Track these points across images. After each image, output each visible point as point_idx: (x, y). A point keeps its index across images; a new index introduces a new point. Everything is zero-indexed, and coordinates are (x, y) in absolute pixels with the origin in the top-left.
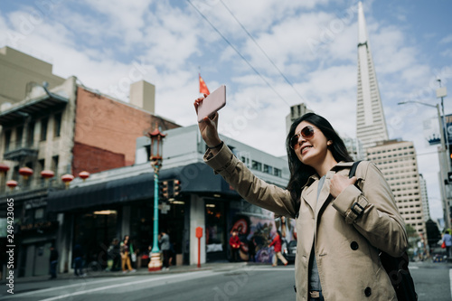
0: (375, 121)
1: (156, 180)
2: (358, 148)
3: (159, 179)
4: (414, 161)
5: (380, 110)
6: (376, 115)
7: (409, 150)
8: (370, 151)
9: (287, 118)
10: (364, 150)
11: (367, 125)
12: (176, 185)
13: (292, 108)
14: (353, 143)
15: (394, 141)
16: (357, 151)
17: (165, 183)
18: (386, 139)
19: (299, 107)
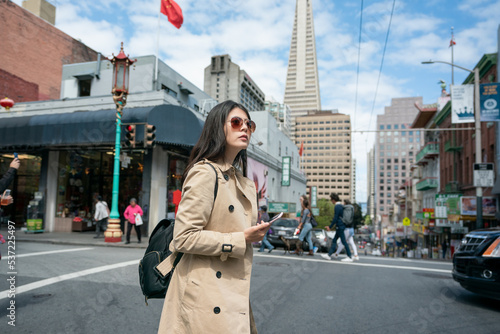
0: (306, 87)
1: (119, 121)
2: (285, 115)
3: (122, 121)
4: (348, 137)
5: (315, 75)
6: (310, 80)
7: (344, 125)
8: (300, 120)
9: (206, 69)
10: (293, 119)
11: (297, 90)
12: (149, 131)
13: (214, 59)
14: (280, 108)
15: (329, 113)
16: (285, 119)
17: (133, 127)
18: (318, 109)
19: (222, 58)
